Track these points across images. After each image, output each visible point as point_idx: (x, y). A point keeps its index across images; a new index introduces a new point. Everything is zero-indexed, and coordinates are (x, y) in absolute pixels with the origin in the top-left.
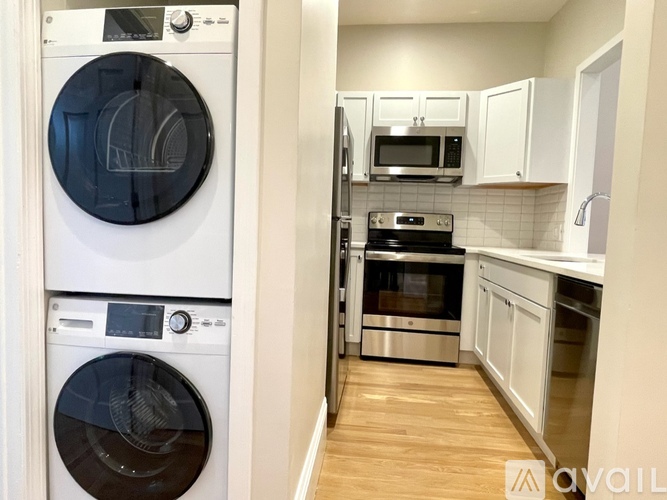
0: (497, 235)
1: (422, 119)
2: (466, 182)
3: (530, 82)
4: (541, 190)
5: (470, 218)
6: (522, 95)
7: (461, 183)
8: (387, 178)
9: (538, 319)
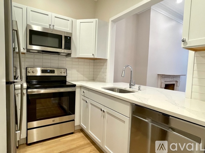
0: (82, 76)
1: (53, 26)
2: (72, 56)
3: (96, 21)
4: (96, 60)
5: (72, 70)
6: (93, 25)
7: (70, 56)
8: (36, 51)
9: (124, 122)
